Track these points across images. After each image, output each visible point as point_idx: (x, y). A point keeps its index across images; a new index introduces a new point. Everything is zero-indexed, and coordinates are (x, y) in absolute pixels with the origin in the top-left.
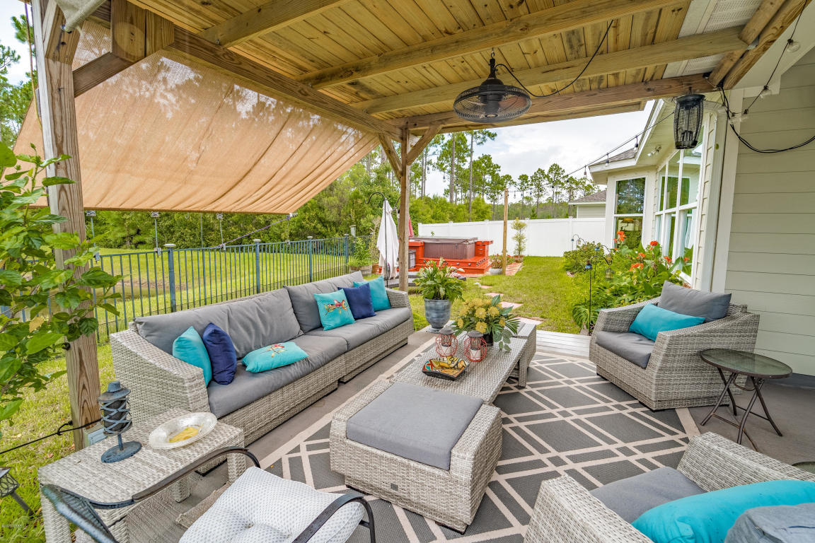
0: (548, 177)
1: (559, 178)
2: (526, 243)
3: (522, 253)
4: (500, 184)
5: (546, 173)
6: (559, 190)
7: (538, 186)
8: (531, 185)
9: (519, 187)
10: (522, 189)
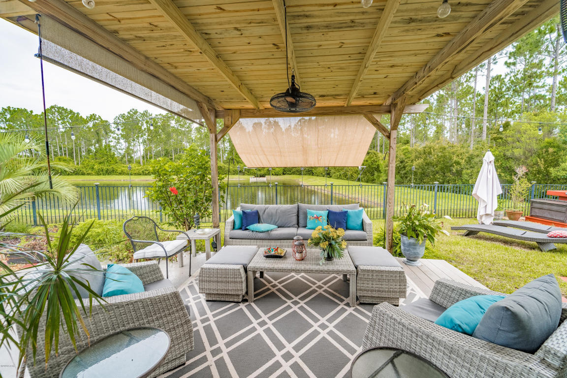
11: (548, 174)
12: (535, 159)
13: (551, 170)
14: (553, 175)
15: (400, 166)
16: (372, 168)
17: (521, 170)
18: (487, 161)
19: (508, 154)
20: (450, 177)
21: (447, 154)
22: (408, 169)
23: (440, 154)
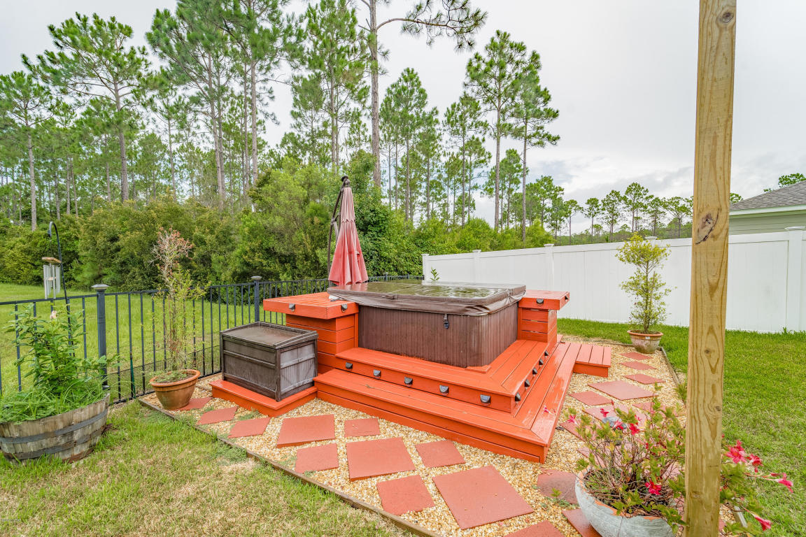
0: (625, 199)
1: (640, 200)
6: (640, 214)
7: (612, 211)
8: (602, 210)
9: (587, 213)
10: (591, 215)
13: (319, 252)
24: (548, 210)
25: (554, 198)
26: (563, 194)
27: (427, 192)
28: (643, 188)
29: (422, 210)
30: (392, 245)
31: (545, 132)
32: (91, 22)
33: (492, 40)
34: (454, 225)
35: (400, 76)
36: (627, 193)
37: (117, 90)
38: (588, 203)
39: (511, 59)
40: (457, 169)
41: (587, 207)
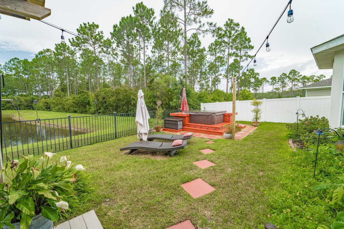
0: (289, 77)
1: (296, 77)
2: (261, 114)
3: (259, 121)
4: (259, 83)
5: (288, 75)
6: (296, 83)
7: (283, 82)
8: (278, 82)
9: (271, 83)
10: (273, 84)
11: (169, 105)
12: (164, 97)
13: (170, 102)
14: (171, 105)
15: (102, 101)
16: (85, 103)
17: (159, 103)
18: (140, 96)
19: (155, 94)
20: (131, 108)
21: (128, 94)
22: (107, 103)
23: (124, 94)
24: (252, 83)
25: (255, 77)
26: (259, 76)
27: (201, 76)
28: (297, 72)
29: (198, 84)
30: (191, 100)
31: (248, 54)
32: (87, 25)
33: (227, 22)
34: (211, 90)
35: (191, 36)
36: (289, 74)
37: (94, 47)
38: (271, 79)
39: (234, 29)
40: (213, 68)
41: (271, 80)
